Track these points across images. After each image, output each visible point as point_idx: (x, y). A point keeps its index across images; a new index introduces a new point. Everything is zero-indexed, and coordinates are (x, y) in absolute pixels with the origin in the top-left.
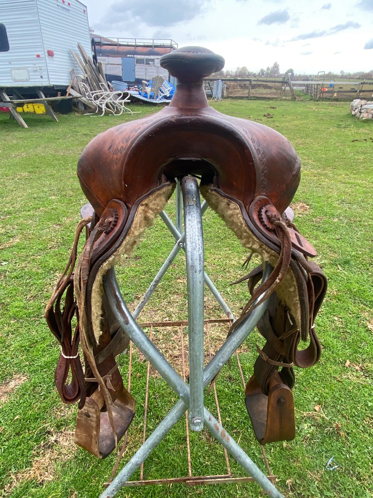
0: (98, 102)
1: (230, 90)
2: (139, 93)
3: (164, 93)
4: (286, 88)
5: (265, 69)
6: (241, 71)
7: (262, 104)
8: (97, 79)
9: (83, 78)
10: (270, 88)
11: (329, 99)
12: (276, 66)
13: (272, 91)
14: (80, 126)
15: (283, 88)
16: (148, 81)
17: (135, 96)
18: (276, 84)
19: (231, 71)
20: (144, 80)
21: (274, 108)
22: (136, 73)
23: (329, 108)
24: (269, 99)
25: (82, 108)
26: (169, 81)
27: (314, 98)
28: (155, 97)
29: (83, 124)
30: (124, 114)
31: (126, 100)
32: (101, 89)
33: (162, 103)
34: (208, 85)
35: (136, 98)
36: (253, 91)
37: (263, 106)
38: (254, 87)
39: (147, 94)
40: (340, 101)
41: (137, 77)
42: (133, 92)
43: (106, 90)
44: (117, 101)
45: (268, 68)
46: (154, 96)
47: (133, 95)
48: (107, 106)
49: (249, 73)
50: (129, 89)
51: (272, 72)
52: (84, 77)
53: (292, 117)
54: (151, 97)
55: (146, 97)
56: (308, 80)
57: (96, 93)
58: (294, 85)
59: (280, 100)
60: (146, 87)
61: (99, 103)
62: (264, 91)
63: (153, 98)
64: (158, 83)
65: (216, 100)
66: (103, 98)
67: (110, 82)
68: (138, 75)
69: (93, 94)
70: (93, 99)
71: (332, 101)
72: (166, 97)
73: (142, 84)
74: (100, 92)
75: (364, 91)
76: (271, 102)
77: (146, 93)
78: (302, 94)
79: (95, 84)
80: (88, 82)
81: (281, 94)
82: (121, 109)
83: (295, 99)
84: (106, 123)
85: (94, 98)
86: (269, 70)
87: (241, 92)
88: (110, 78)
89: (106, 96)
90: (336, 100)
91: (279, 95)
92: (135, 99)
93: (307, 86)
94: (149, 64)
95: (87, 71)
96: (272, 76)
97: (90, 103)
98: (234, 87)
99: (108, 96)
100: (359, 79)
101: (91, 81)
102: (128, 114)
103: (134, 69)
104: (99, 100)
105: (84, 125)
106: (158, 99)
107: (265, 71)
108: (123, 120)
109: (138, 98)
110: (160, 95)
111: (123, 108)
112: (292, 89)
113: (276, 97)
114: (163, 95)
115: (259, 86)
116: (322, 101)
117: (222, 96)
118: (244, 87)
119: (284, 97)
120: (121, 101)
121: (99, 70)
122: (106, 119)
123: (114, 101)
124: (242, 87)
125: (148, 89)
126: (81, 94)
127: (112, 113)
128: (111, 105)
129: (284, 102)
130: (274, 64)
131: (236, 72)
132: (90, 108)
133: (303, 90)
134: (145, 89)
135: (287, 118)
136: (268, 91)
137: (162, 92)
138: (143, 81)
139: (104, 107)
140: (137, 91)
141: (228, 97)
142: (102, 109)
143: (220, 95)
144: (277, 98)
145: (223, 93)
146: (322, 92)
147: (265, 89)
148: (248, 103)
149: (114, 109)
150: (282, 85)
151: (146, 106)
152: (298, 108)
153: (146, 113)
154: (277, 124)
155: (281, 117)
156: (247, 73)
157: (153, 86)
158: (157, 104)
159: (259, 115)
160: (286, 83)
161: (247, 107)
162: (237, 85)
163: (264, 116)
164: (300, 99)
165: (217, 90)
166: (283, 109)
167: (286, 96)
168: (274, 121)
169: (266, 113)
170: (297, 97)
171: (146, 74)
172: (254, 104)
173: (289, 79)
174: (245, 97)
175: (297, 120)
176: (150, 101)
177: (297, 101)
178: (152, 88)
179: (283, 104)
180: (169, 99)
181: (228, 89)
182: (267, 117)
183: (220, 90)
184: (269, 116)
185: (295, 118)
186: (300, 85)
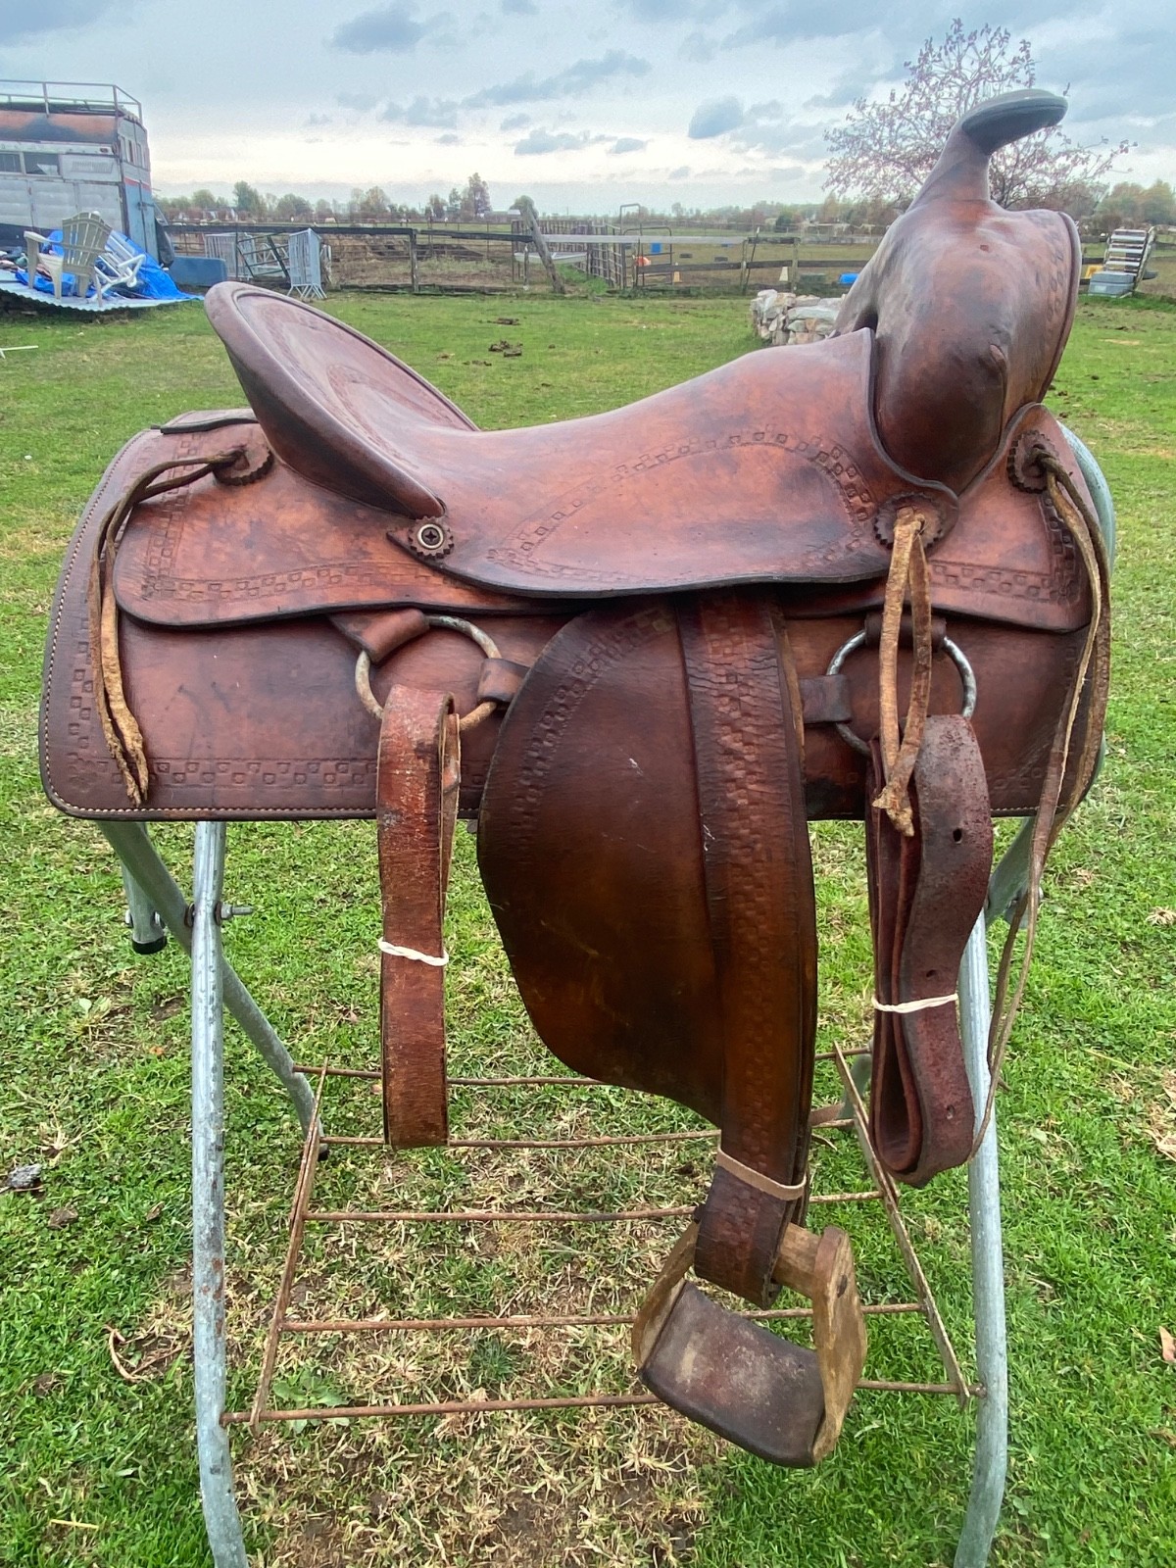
1: (345, 264)
2: (18, 275)
3: (115, 276)
4: (530, 256)
5: (445, 197)
6: (367, 203)
7: (469, 310)
10: (475, 256)
11: (663, 291)
12: (477, 188)
13: (481, 266)
15: (520, 257)
16: (46, 233)
17: (4, 287)
18: (492, 243)
19: (335, 201)
20: (28, 229)
21: (511, 322)
23: (677, 317)
24: (482, 293)
26: (127, 233)
27: (616, 287)
28: (83, 290)
33: (114, 310)
34: (266, 246)
35: (7, 293)
36: (422, 267)
37: (473, 315)
38: (424, 252)
39: (49, 279)
40: (697, 297)
45: (454, 192)
46: (77, 286)
49: (392, 207)
51: (466, 206)
53: (583, 353)
54: (68, 290)
55: (50, 291)
56: (590, 232)
58: (552, 246)
59: (518, 296)
60: (42, 255)
62: (459, 267)
63: (75, 295)
64: (89, 241)
68: (3, 212)
71: (673, 298)
72: (123, 290)
73: (23, 243)
75: (760, 265)
76: (495, 303)
77: (46, 277)
78: (576, 276)
81: (512, 276)
83: (562, 291)
86: (457, 198)
87: (382, 272)
90: (686, 293)
91: (508, 280)
92: (4, 299)
93: (591, 248)
94: (40, 172)
96: (471, 218)
98: (355, 253)
100: (729, 227)
106: (95, 298)
107: (445, 204)
109: (13, 296)
110: (103, 285)
112: (550, 261)
113: (500, 285)
114: (112, 282)
115: (439, 250)
116: (645, 296)
117: (324, 284)
118: (390, 254)
119: (526, 288)
124: (380, 253)
125: (53, 263)
129: (536, 303)
130: (471, 180)
131: (351, 206)
133: (579, 264)
134: (38, 261)
135: (565, 354)
136: (471, 266)
137: (108, 272)
138: (27, 234)
140: (6, 268)
141: (345, 288)
143: (316, 282)
144: (504, 290)
145: (323, 272)
146: (641, 269)
147: (458, 259)
148: (419, 305)
150: (515, 249)
151: (53, 324)
152: (588, 323)
153: (59, 350)
154: (542, 377)
155: (546, 354)
156: (388, 209)
157: (67, 251)
158: (97, 317)
159: (474, 349)
160: (527, 239)
161: (422, 322)
162: (364, 247)
163: (492, 350)
164: (576, 293)
165: (304, 264)
166: (541, 327)
167: (531, 283)
168: (529, 367)
169: (495, 341)
170: (567, 288)
171: (33, 209)
172: (443, 310)
173: (532, 229)
174: (403, 287)
175: (602, 363)
176: (64, 306)
177: (571, 298)
178: (66, 257)
179: (534, 310)
180: (137, 297)
181: (338, 261)
182: (502, 354)
183: (312, 263)
184: (508, 352)
185: (593, 355)
186: (569, 248)
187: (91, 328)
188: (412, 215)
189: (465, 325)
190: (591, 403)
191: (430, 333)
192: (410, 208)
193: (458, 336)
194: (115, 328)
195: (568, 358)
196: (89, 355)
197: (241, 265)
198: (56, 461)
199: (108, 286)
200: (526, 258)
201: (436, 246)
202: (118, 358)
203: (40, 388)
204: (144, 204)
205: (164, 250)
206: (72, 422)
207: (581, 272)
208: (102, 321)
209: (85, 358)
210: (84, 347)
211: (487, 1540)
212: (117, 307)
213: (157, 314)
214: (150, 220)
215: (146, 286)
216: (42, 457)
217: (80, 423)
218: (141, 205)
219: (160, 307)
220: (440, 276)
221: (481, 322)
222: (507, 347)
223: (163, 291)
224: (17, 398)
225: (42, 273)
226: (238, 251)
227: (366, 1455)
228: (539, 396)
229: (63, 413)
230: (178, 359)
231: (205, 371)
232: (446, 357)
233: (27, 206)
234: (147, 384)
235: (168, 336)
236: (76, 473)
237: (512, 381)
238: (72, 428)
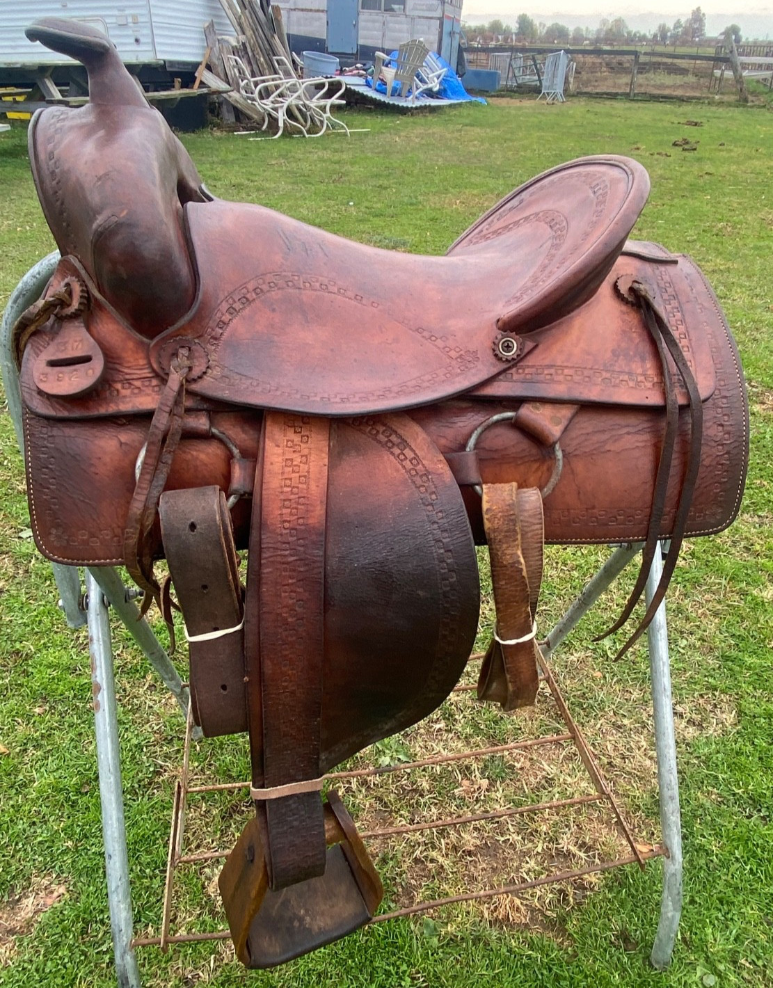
0: (268, 104)
1: (584, 76)
2: (367, 81)
3: (426, 83)
4: (726, 72)
5: (670, 25)
6: (611, 30)
7: (666, 113)
8: (268, 47)
9: (234, 43)
10: (683, 72)
12: (698, 17)
13: (686, 79)
14: (224, 162)
15: (717, 73)
16: (388, 52)
17: (357, 89)
18: (698, 62)
19: (587, 29)
20: (379, 49)
21: (696, 124)
22: (361, 32)
24: (682, 100)
25: (230, 118)
26: (439, 53)
28: (404, 93)
29: (231, 157)
30: (328, 135)
31: (335, 100)
32: (276, 73)
33: (421, 107)
34: (530, 62)
35: (358, 93)
36: (640, 79)
37: (668, 117)
38: (643, 68)
39: (385, 84)
41: (361, 42)
42: (352, 81)
43: (287, 74)
44: (314, 103)
45: (679, 21)
46: (401, 90)
47: (353, 88)
48: (289, 113)
49: (629, 33)
50: (342, 72)
51: (686, 32)
52: (238, 42)
53: (746, 151)
54: (396, 92)
55: (383, 92)
57: (263, 81)
58: (745, 66)
59: (709, 103)
60: (384, 68)
61: (271, 105)
62: (669, 80)
63: (399, 95)
64: (413, 60)
65: (549, 99)
66: (281, 95)
67: (298, 54)
68: (365, 38)
69: (256, 84)
70: (256, 95)
72: (430, 93)
73: (373, 59)
74: (273, 80)
76: (687, 108)
77: (383, 82)
78: (761, 88)
79: (262, 59)
80: (247, 53)
81: (709, 88)
82: (322, 122)
83: (746, 100)
84: (285, 157)
85: (260, 93)
86: (681, 26)
87: (610, 82)
88: (299, 44)
89: (288, 89)
91: (705, 90)
92: (356, 97)
94: (392, 10)
95: (245, 25)
96: (687, 42)
97: (248, 107)
98: (593, 68)
99: (293, 89)
101: (253, 51)
102: (339, 134)
103: (357, 22)
104: (271, 98)
105: (233, 162)
106: (411, 98)
107: (669, 31)
108: (325, 149)
109: (362, 94)
110: (417, 89)
111: (328, 119)
112: (741, 77)
113: (697, 94)
114: (423, 87)
115: (656, 66)
117: (565, 90)
118: (618, 69)
119: (717, 97)
120: (322, 102)
121: (273, 24)
122: (285, 145)
123: (307, 102)
124: (612, 68)
125: (389, 73)
126: (228, 83)
127: (300, 132)
128: (300, 110)
129: (721, 110)
130: (694, 13)
131: (599, 31)
132: (249, 118)
133: (765, 80)
134: (381, 72)
135: (731, 151)
136: (679, 79)
137: (422, 81)
138: (378, 53)
139: (281, 117)
140: (360, 76)
141: (579, 94)
142: (276, 120)
143: (559, 89)
144: (699, 99)
145: (567, 82)
147: (669, 73)
148: (629, 109)
149: (306, 122)
150: (715, 67)
151: (382, 115)
152: (758, 127)
153: (382, 133)
154: (708, 167)
155: (715, 150)
156: (626, 35)
157: (400, 66)
158: (410, 111)
159: (661, 143)
160: (726, 60)
161: (628, 122)
162: (601, 63)
163: (675, 145)
164: (757, 103)
165: (554, 76)
166: (719, 128)
167: (722, 94)
168: (699, 160)
169: (678, 138)
170: (750, 98)
171: (384, 35)
172: (645, 113)
173: (731, 52)
174: (622, 94)
175: (759, 159)
176: (391, 102)
177: (751, 107)
178: (398, 69)
179: (717, 115)
180: (438, 98)
181: (580, 73)
182: (681, 148)
183: (559, 75)
184: (686, 147)
185: (754, 152)
186: (759, 67)
187: (404, 118)
188: (643, 38)
189: (660, 125)
190: (740, 189)
191: (631, 131)
192: (642, 33)
193: (652, 133)
194: (419, 119)
195: (732, 154)
196: (399, 137)
197: (510, 75)
198: (366, 207)
199: (421, 90)
200: (722, 74)
201: (654, 63)
202: (417, 140)
203: (367, 158)
204: (454, 33)
205: (461, 65)
206: (381, 182)
207: (765, 85)
208: (412, 115)
209: (397, 139)
210: (397, 132)
211: (470, 853)
212: (423, 104)
213: (447, 110)
214: (455, 44)
215: (445, 90)
216: (359, 204)
217: (386, 183)
218: (452, 34)
219: (450, 106)
220: (653, 86)
221: (673, 123)
222: (687, 143)
223: (455, 93)
224: (352, 164)
225: (382, 80)
226: (510, 65)
227: (415, 791)
228: (701, 182)
229: (377, 176)
230: (454, 142)
231: (470, 152)
232: (638, 149)
233: (380, 33)
234: (431, 159)
235: (451, 127)
236: (376, 216)
237: (683, 170)
238: (380, 186)
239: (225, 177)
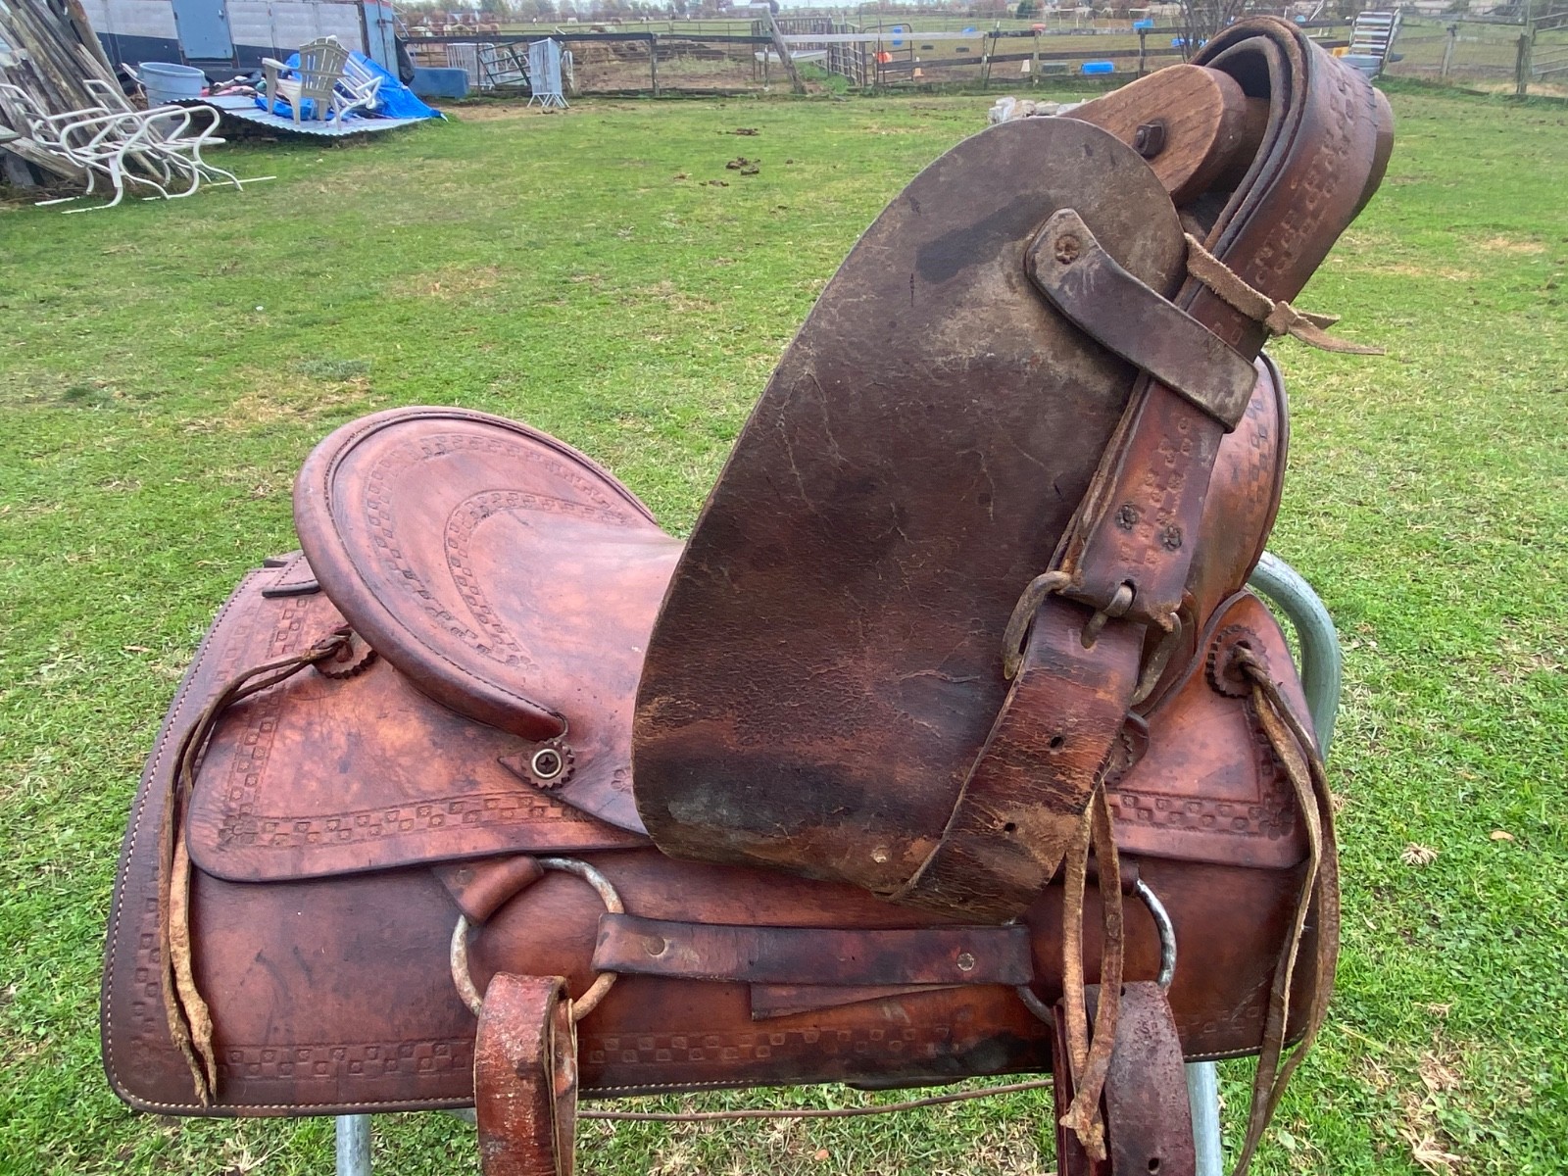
0: (88, 155)
1: (588, 68)
2: (258, 102)
3: (354, 98)
4: (771, 55)
7: (707, 118)
8: (72, 65)
9: (9, 63)
10: (718, 55)
11: (904, 88)
13: (722, 65)
14: (20, 259)
15: (760, 56)
16: (285, 57)
17: (243, 115)
18: (733, 45)
20: (268, 53)
21: (750, 133)
22: (234, 27)
23: (917, 121)
24: (723, 96)
25: (26, 181)
26: (367, 54)
27: (857, 85)
28: (323, 114)
29: (35, 247)
30: (206, 191)
31: (206, 138)
32: (97, 105)
33: (353, 135)
34: (507, 53)
35: (246, 121)
36: (663, 68)
37: (712, 125)
38: (663, 53)
39: (288, 103)
40: (938, 93)
41: (238, 41)
42: (234, 102)
43: (114, 105)
44: (171, 146)
46: (316, 110)
47: (235, 113)
48: (130, 162)
50: (213, 91)
52: (15, 60)
53: (822, 168)
54: (306, 115)
55: (288, 116)
56: (830, 31)
57: (75, 119)
58: (792, 47)
59: (759, 99)
60: (280, 81)
61: (96, 156)
62: (702, 67)
63: (315, 118)
64: (327, 65)
65: (545, 106)
66: (110, 138)
67: (134, 65)
68: (244, 34)
69: (61, 124)
70: (64, 142)
71: (914, 94)
72: (363, 112)
74: (92, 116)
75: (1001, 59)
76: (733, 107)
77: (285, 100)
78: (817, 72)
79: (64, 84)
80: (34, 76)
81: (753, 75)
82: (190, 171)
83: (803, 91)
84: (133, 237)
85: (70, 136)
87: (624, 75)
88: (125, 50)
89: (121, 127)
90: (927, 90)
91: (750, 79)
92: (244, 126)
93: (832, 48)
95: (23, 33)
96: (713, 13)
97: (54, 160)
98: (597, 57)
99: (129, 127)
100: (971, 15)
101: (45, 73)
102: (223, 189)
103: (225, 11)
104: (93, 144)
105: (37, 256)
106: (334, 121)
108: (203, 216)
109: (253, 122)
110: (342, 107)
111: (199, 167)
112: (790, 61)
113: (740, 86)
114: (351, 105)
115: (680, 50)
116: (886, 95)
117: (566, 91)
118: (632, 56)
119: (767, 88)
120: (185, 143)
121: (76, 30)
122: (130, 216)
123: (159, 146)
124: (623, 56)
125: (292, 89)
126: (11, 127)
127: (156, 192)
128: (148, 157)
129: (776, 107)
132: (59, 177)
133: (820, 62)
134: (277, 86)
135: (802, 170)
136: (712, 66)
137: (346, 95)
138: (267, 59)
139: (117, 172)
140: (246, 94)
141: (585, 95)
142: (108, 176)
143: (557, 90)
144: (745, 92)
145: (565, 79)
146: (883, 66)
147: (699, 58)
148: (658, 115)
149: (163, 174)
150: (755, 50)
151: (293, 149)
152: (828, 130)
153: (297, 180)
154: (780, 198)
155: (784, 170)
156: (631, 6)
157: (308, 76)
158: (337, 141)
159: (711, 166)
160: (768, 40)
161: (661, 136)
162: (606, 49)
163: (730, 167)
164: (818, 93)
165: (545, 71)
166: (780, 136)
167: (773, 83)
168: (766, 187)
169: (732, 157)
170: (807, 86)
171: (273, 28)
172: (682, 119)
173: (771, 29)
174: (644, 92)
175: (839, 179)
176: (304, 131)
177: (812, 99)
178: (304, 82)
179: (774, 118)
180: (377, 117)
181: (581, 63)
182: (738, 172)
183: (551, 67)
184: (745, 169)
185: (831, 170)
186: (809, 46)
187: (329, 153)
188: (655, 12)
189: (704, 137)
190: (827, 227)
191: (669, 149)
192: (652, 5)
193: (696, 151)
194: (355, 153)
195: (806, 175)
196: (326, 184)
197: (482, 73)
198: (288, 312)
199: (347, 109)
200: (766, 59)
201: (677, 46)
202: (355, 188)
203: (278, 225)
204: (384, 22)
205: (404, 65)
206: (306, 265)
207: (822, 69)
208: (341, 146)
209: (323, 189)
210: (321, 177)
212: (355, 131)
213: (396, 135)
214: (390, 36)
215: (386, 105)
216: (272, 307)
217: (314, 266)
218: (381, 23)
219: (400, 129)
220: (681, 77)
221: (720, 133)
222: (745, 163)
223: (404, 109)
224: (253, 238)
225: (282, 97)
226: (479, 60)
228: (775, 220)
229: (297, 255)
230: (415, 187)
231: (442, 201)
232: (683, 177)
233: (268, 27)
234: (384, 218)
235: (406, 161)
236: (306, 325)
237: (749, 204)
238: (306, 272)
239: (24, 287)
